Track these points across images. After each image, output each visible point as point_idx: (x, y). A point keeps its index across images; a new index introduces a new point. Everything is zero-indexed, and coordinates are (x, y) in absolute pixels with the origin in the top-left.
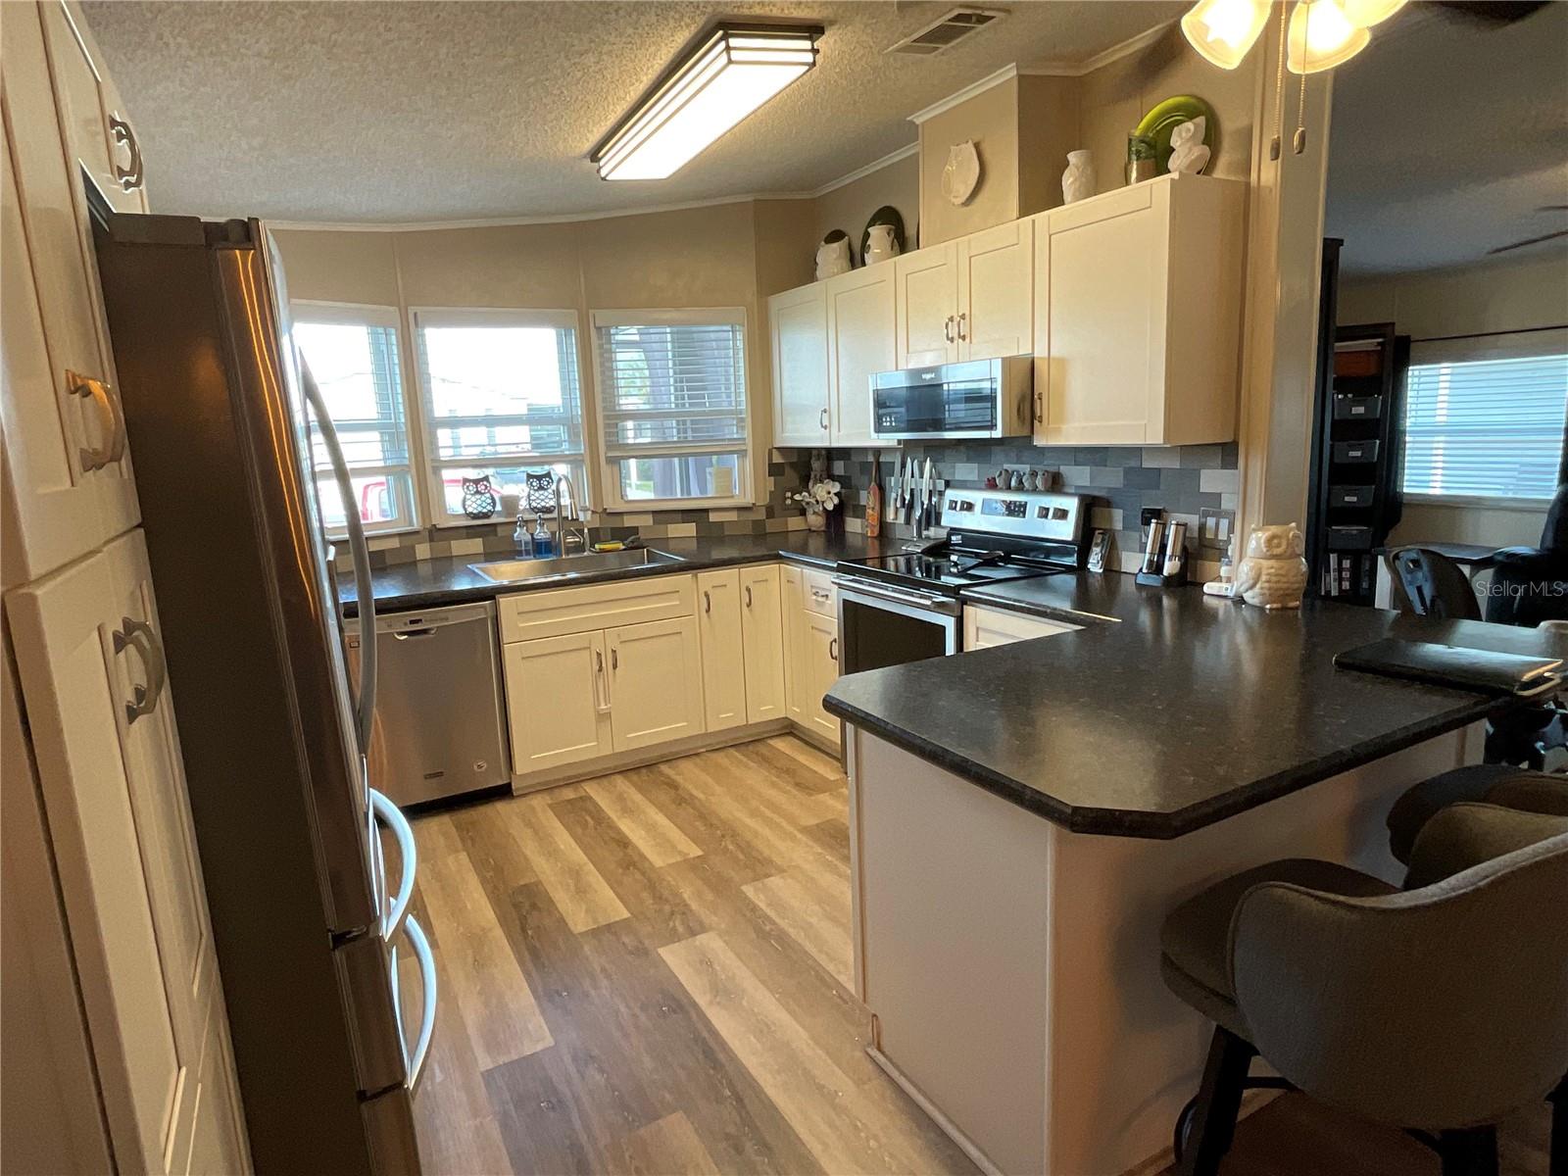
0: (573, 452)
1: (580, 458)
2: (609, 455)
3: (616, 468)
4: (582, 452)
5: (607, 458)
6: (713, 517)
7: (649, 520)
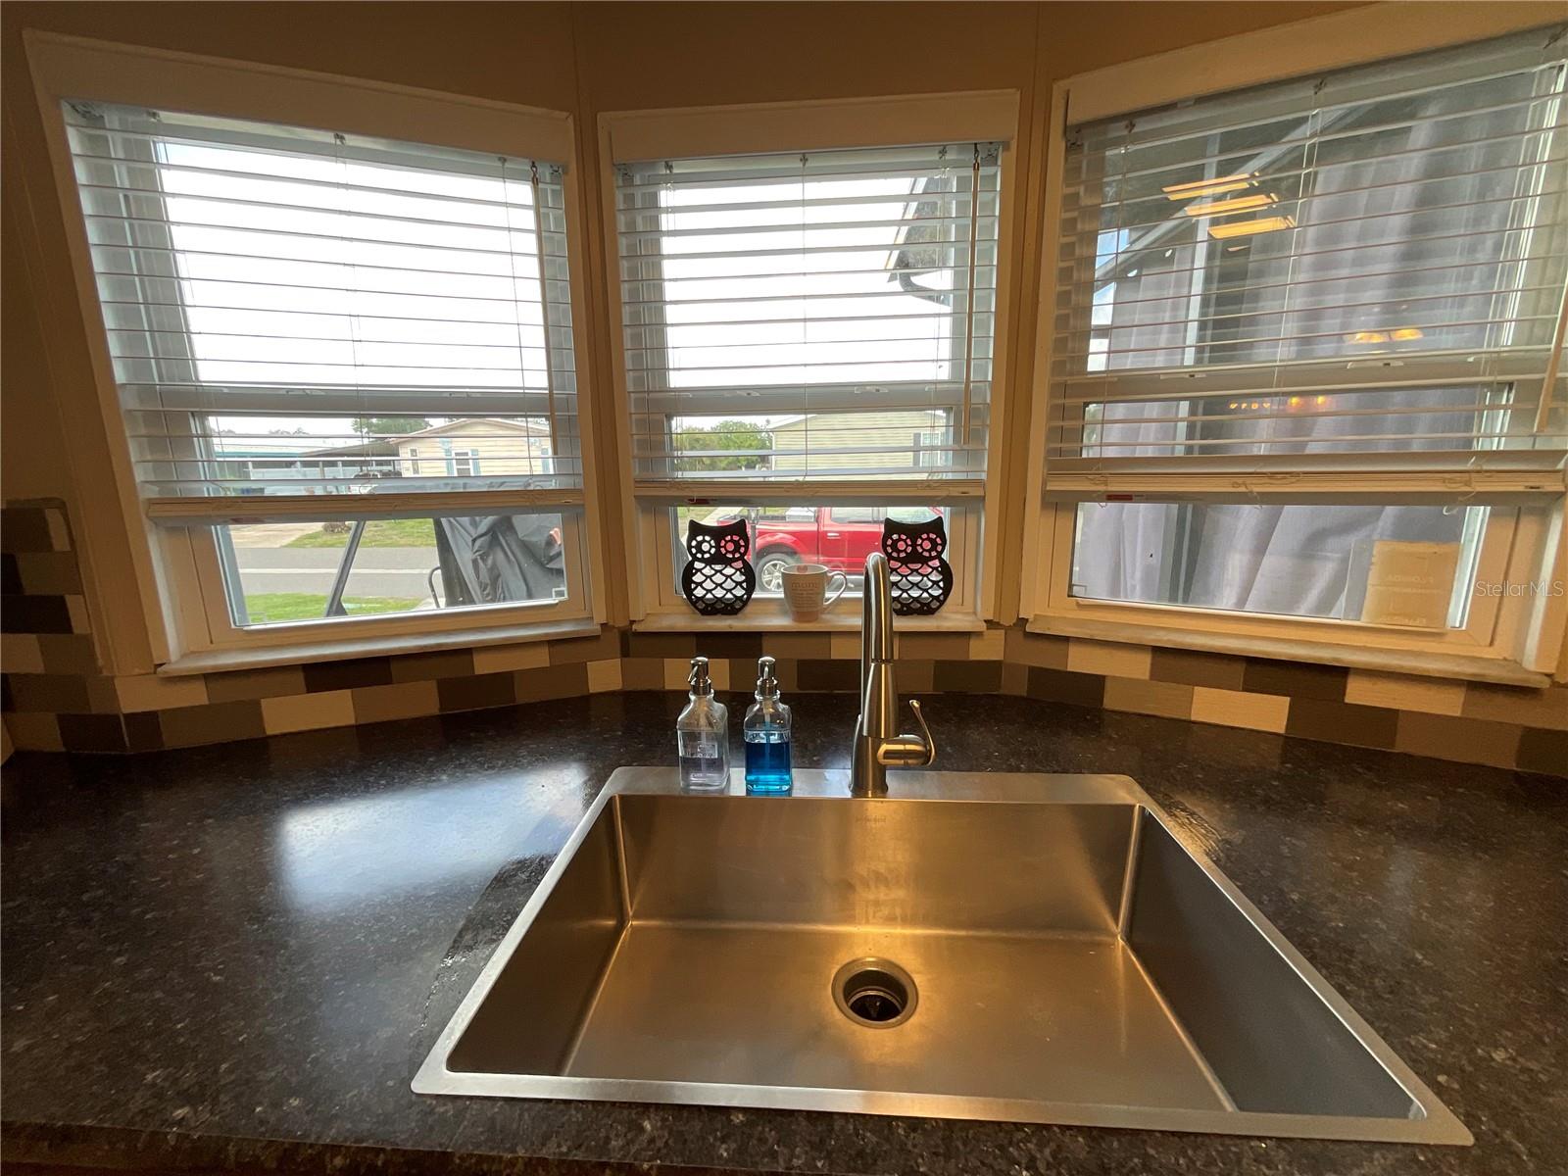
0: (962, 476)
1: (979, 492)
2: (1051, 487)
3: (1064, 520)
4: (984, 476)
5: (1045, 494)
6: (1358, 693)
7: (1140, 667)
